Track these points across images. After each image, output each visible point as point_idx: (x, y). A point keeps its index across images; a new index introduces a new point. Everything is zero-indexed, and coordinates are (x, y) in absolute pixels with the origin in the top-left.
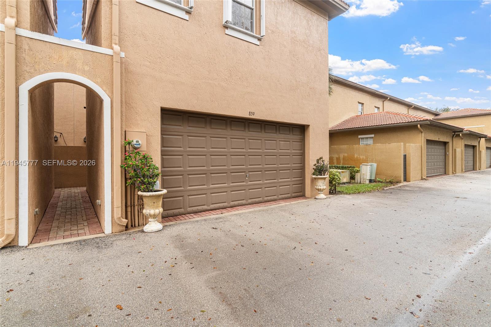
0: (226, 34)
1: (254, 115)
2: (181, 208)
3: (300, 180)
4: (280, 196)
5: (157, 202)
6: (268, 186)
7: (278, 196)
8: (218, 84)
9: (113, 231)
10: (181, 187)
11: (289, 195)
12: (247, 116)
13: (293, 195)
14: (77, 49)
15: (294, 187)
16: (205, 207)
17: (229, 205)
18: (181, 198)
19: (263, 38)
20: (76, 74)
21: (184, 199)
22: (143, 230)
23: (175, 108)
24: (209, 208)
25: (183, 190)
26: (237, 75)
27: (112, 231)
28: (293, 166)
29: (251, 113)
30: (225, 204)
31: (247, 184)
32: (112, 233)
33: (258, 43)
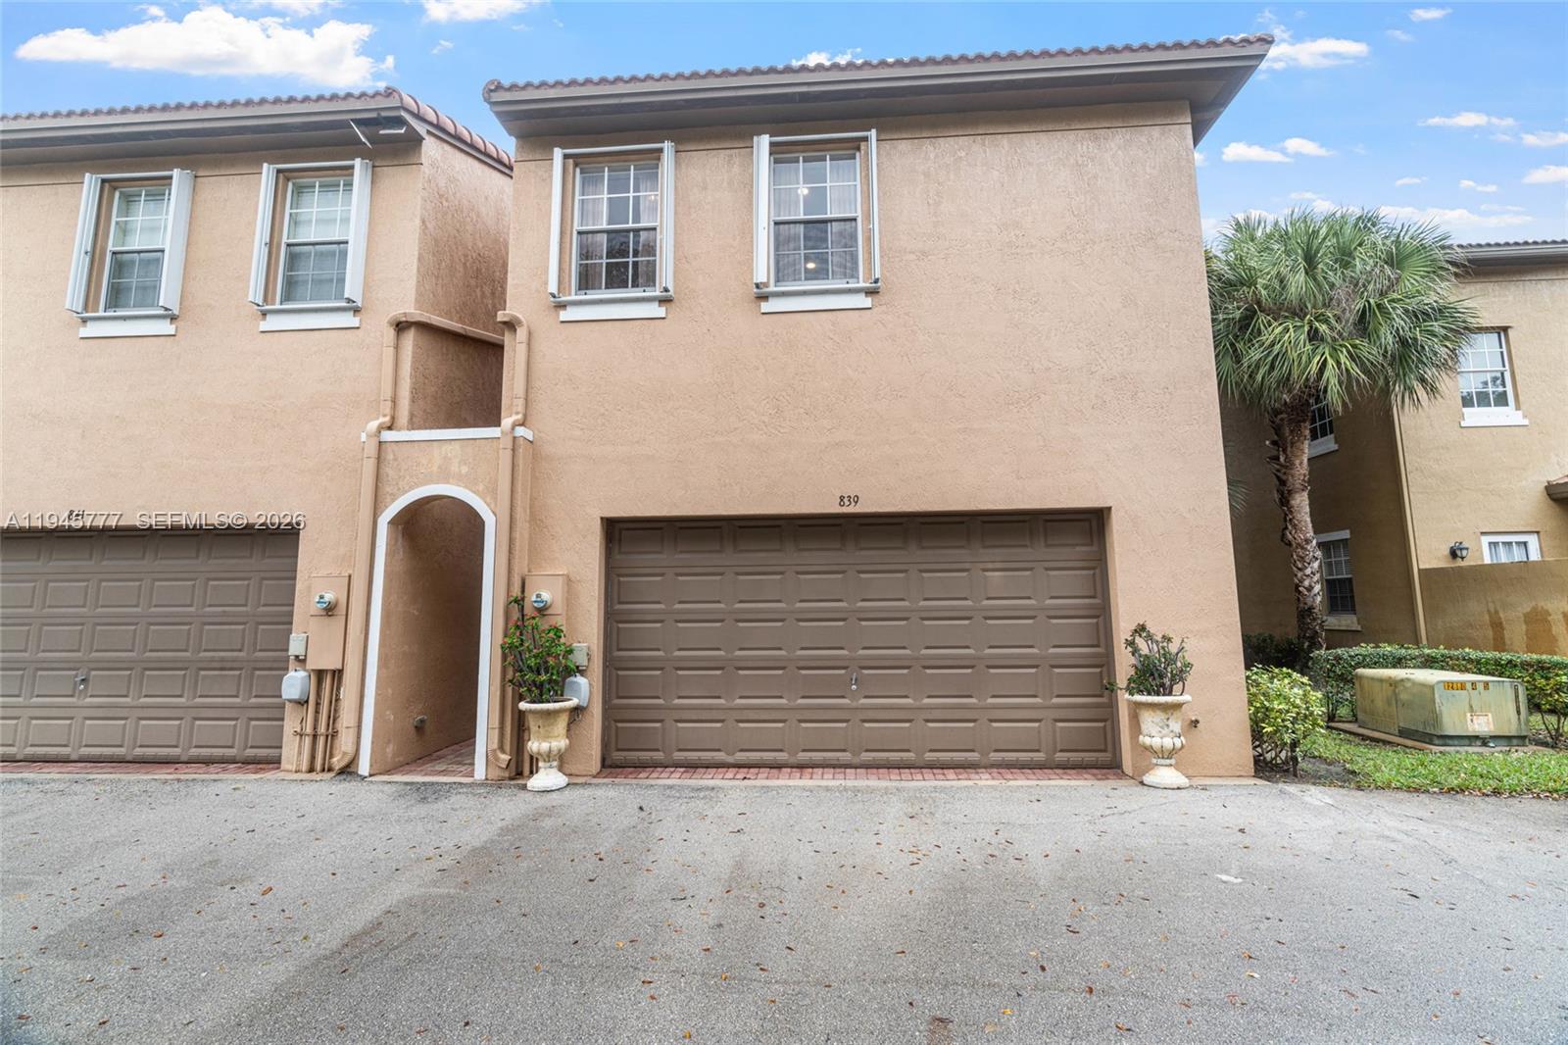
0: (763, 314)
1: (856, 502)
2: (658, 750)
3: (1092, 703)
4: (992, 754)
5: (544, 726)
6: (937, 714)
7: (984, 754)
8: (742, 440)
9: (489, 777)
10: (658, 698)
11: (1040, 756)
12: (835, 508)
13: (1060, 756)
14: (453, 442)
15: (1062, 728)
16: (721, 756)
17: (793, 760)
18: (658, 725)
19: (879, 284)
20: (448, 483)
21: (664, 729)
22: (526, 785)
23: (632, 515)
24: (730, 759)
25: (662, 705)
26: (797, 407)
27: (486, 775)
28: (1052, 654)
29: (846, 500)
30: (782, 756)
31: (854, 704)
32: (487, 779)
33: (867, 302)
